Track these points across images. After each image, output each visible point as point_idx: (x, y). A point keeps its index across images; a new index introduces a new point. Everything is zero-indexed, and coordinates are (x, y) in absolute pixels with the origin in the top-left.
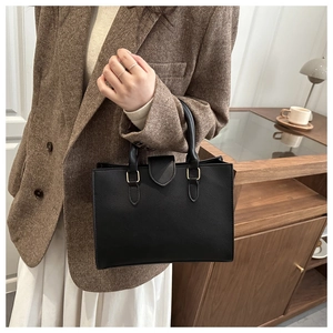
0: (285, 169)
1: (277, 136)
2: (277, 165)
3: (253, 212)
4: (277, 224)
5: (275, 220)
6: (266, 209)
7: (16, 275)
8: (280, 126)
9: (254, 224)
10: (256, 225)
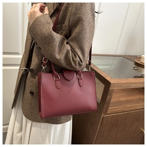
0: (136, 83)
1: (135, 68)
2: (131, 81)
3: (120, 103)
4: (131, 109)
5: (131, 107)
6: (127, 102)
7: (8, 124)
8: (136, 64)
9: (120, 108)
10: (121, 109)
